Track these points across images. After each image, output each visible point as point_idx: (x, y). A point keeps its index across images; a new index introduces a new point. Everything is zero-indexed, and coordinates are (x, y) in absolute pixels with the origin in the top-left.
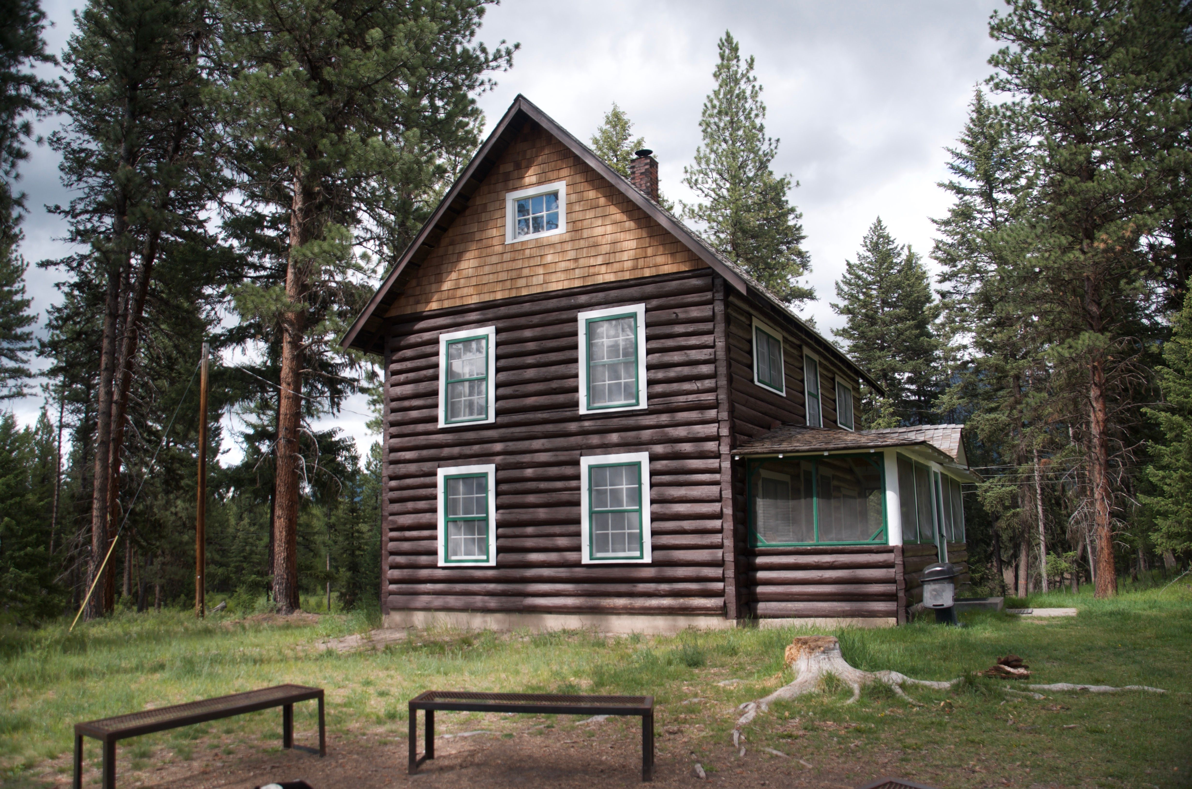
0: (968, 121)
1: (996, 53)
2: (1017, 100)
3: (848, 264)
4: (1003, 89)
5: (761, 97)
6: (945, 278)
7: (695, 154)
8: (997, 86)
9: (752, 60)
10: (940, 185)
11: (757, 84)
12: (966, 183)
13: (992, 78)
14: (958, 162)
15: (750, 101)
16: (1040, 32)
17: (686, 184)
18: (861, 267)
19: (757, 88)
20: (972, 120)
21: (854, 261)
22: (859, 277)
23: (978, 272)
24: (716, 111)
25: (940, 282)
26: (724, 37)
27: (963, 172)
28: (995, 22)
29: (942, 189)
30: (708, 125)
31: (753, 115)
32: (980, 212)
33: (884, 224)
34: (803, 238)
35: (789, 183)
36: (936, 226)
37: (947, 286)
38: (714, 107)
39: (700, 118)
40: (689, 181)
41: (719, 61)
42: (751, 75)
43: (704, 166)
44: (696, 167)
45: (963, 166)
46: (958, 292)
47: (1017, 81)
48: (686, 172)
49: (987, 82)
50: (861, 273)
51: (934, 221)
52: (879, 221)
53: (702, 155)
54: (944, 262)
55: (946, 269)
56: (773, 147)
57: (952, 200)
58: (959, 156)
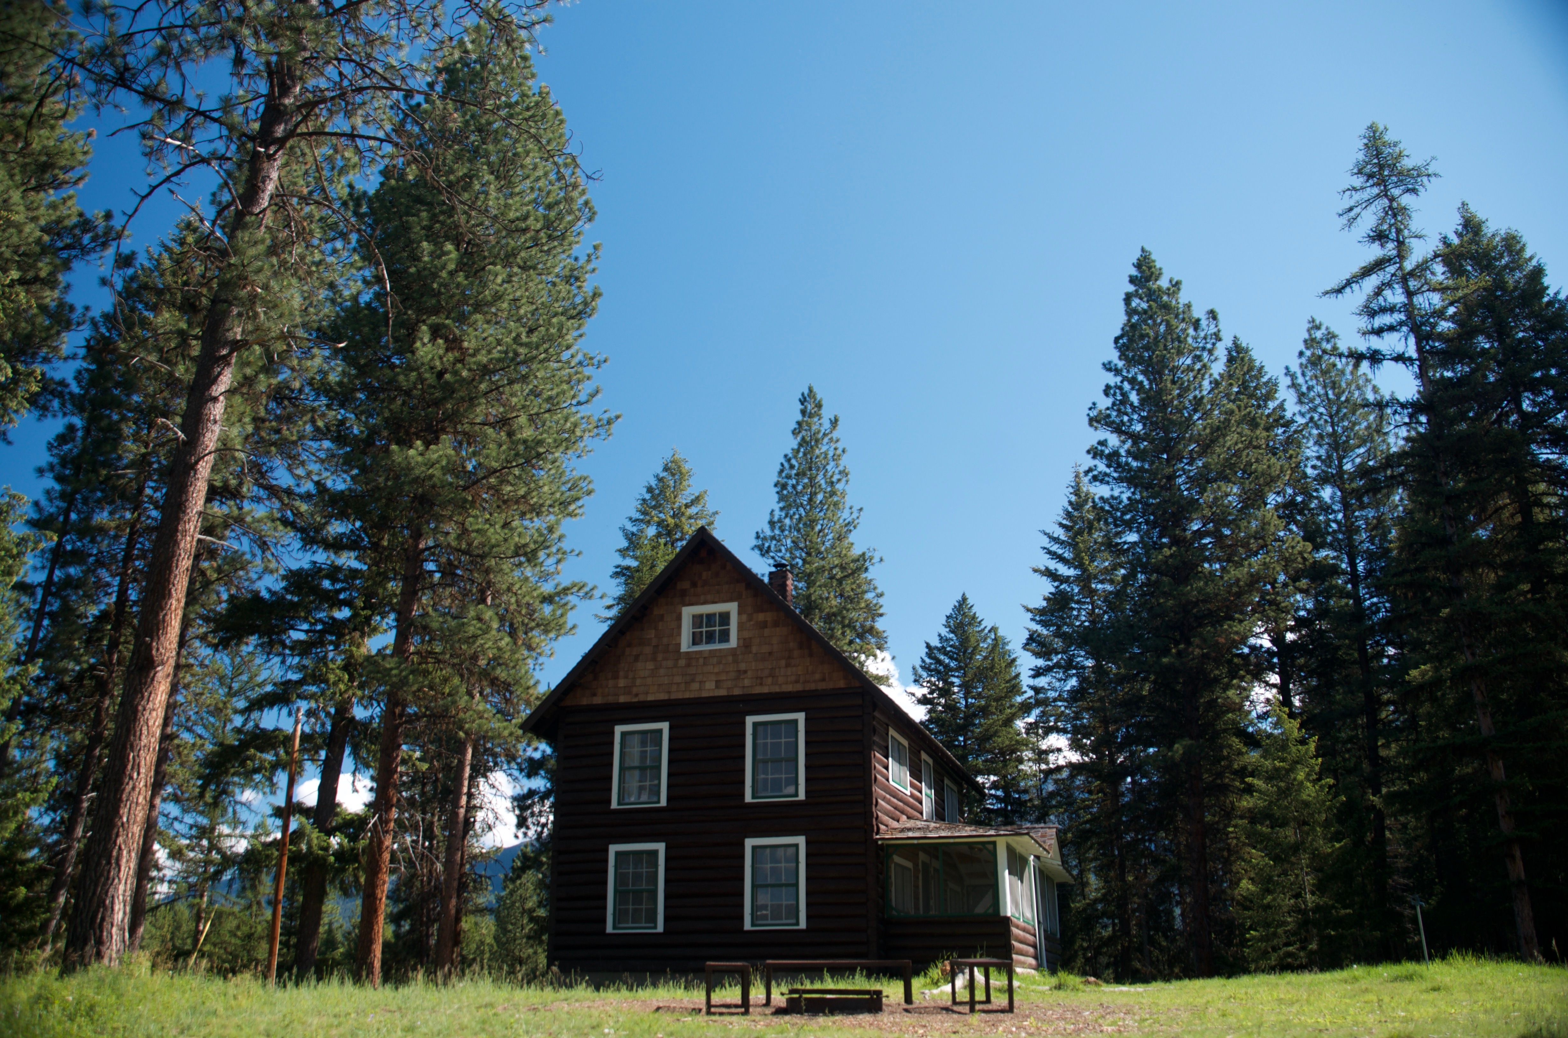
0: (1066, 505)
1: (1095, 443)
2: (1116, 493)
3: (928, 646)
4: (1102, 481)
5: (844, 462)
6: (1038, 673)
7: (767, 518)
8: (1095, 478)
9: (836, 420)
10: (1035, 571)
11: (840, 446)
12: (1064, 570)
13: (1090, 470)
14: (1055, 548)
15: (832, 464)
16: (1138, 427)
17: (757, 552)
18: (942, 650)
19: (839, 452)
20: (1070, 503)
21: (935, 642)
22: (939, 662)
23: (1075, 668)
24: (794, 472)
25: (1034, 677)
26: (806, 392)
27: (1061, 559)
28: (1093, 413)
29: (1037, 576)
30: (784, 486)
31: (834, 479)
32: (1078, 602)
33: (970, 601)
34: (881, 615)
35: (871, 559)
36: (1030, 615)
37: (1042, 682)
38: (792, 467)
39: (775, 478)
40: (760, 548)
41: (799, 417)
42: (835, 435)
43: (777, 532)
44: (768, 533)
45: (1060, 552)
46: (1054, 689)
47: (1115, 475)
48: (758, 537)
49: (1087, 473)
50: (942, 657)
51: (1028, 610)
52: (964, 599)
53: (776, 519)
54: (1037, 655)
55: (1040, 662)
56: (855, 515)
57: (1047, 587)
58: (1056, 540)
